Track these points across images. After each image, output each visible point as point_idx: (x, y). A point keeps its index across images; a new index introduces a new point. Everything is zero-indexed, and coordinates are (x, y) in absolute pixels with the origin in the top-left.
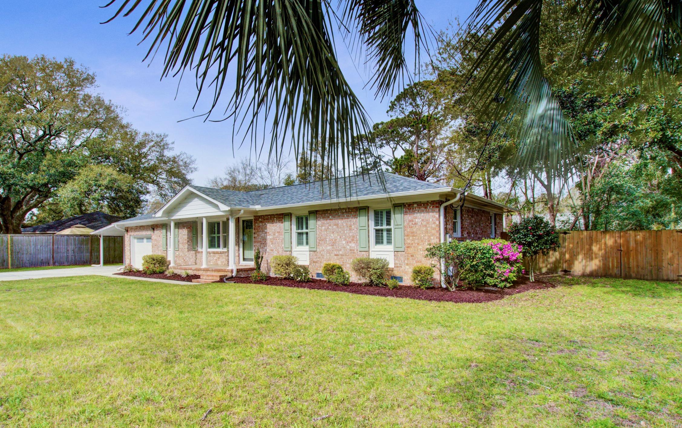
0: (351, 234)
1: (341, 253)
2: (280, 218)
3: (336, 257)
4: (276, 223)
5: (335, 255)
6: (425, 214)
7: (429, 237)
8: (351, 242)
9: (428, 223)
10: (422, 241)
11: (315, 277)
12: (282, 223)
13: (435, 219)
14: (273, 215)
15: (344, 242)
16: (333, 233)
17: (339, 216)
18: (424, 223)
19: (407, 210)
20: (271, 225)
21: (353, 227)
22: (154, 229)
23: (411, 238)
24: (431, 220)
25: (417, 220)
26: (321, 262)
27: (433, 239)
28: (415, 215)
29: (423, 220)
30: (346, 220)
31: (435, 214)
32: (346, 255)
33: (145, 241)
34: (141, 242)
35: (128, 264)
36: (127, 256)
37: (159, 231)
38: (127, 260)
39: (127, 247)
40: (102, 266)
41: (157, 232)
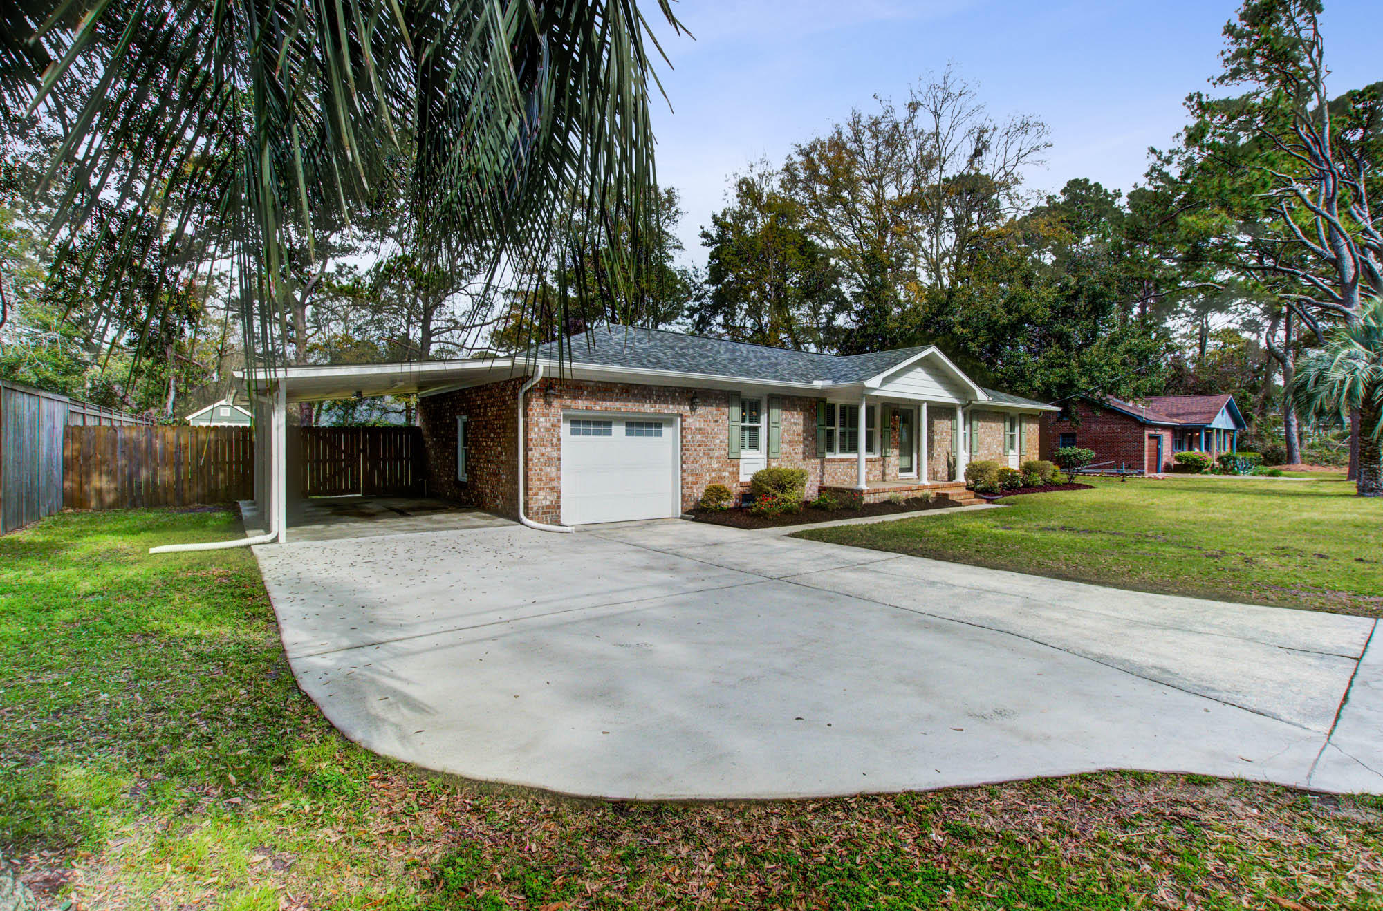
0: (1000, 438)
1: (993, 457)
2: (948, 413)
6: (1034, 425)
8: (999, 447)
12: (949, 420)
15: (995, 447)
16: (989, 436)
17: (993, 419)
18: (1034, 432)
21: (1001, 431)
23: (1028, 444)
30: (997, 424)
32: (996, 460)
33: (619, 430)
34: (597, 433)
35: (548, 507)
36: (540, 479)
37: (713, 409)
38: (542, 494)
39: (543, 450)
40: (282, 539)
41: (709, 409)
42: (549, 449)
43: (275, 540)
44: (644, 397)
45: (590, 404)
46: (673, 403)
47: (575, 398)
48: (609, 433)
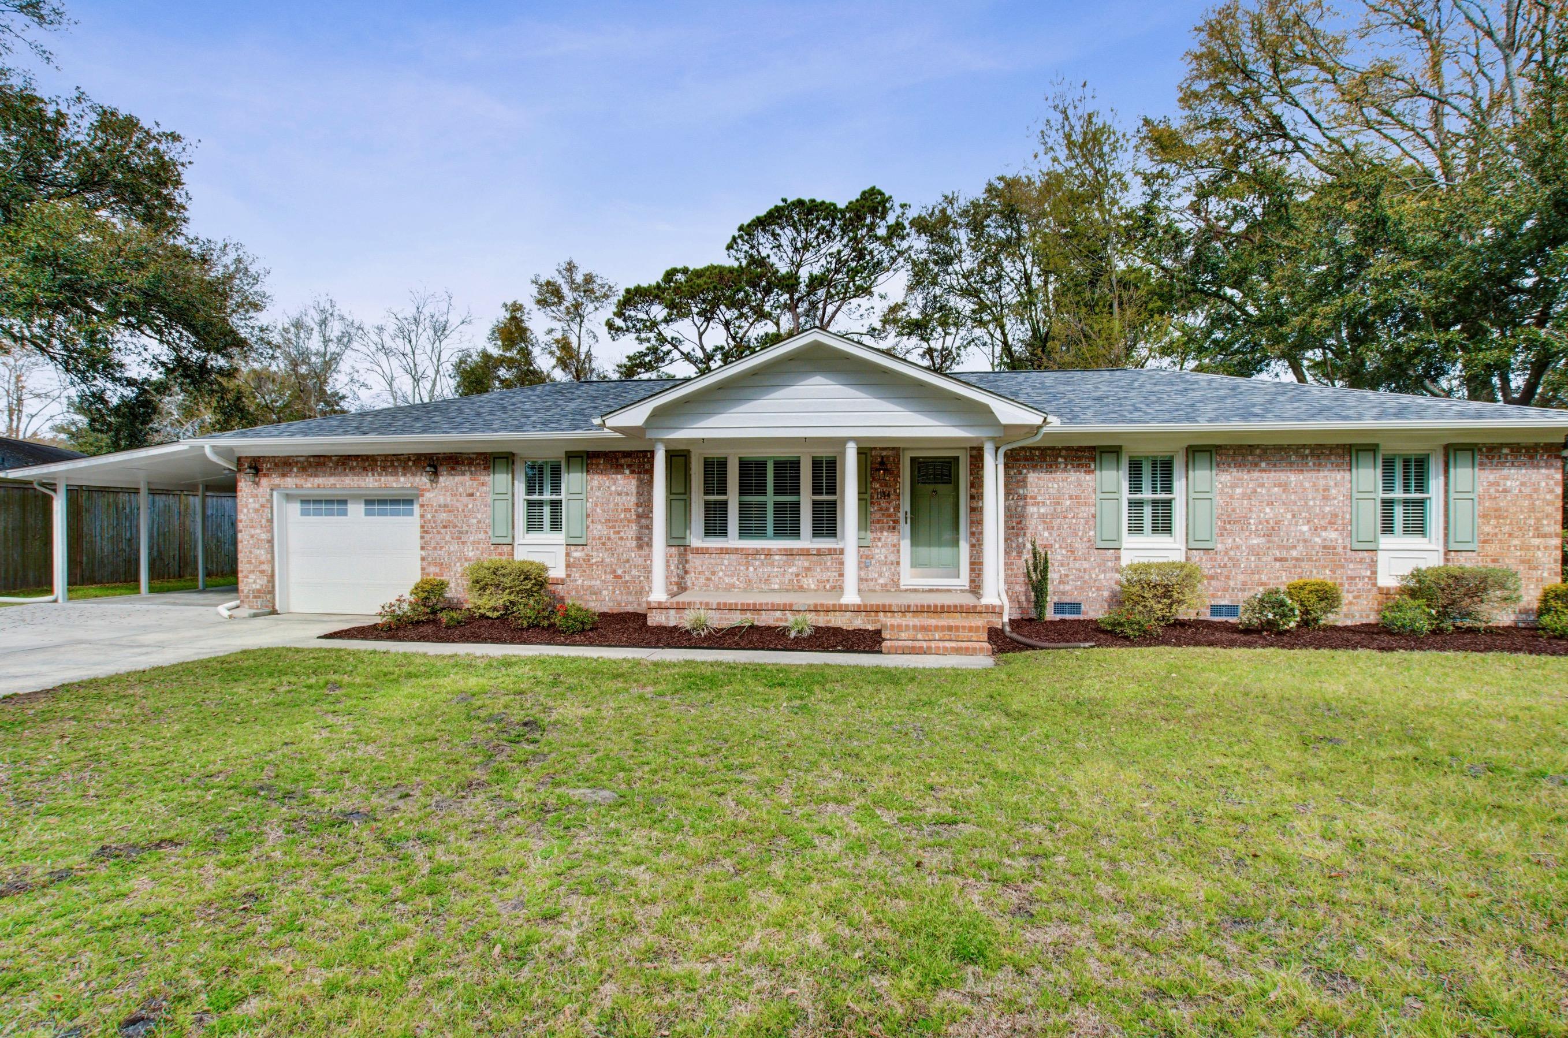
0: (1327, 509)
1: (1294, 553)
2: (1080, 458)
3: (1278, 564)
4: (1065, 470)
5: (1276, 559)
6: (1530, 472)
7: (1538, 520)
8: (1325, 529)
9: (1536, 491)
10: (1520, 529)
11: (1206, 615)
12: (1089, 472)
13: (1552, 482)
14: (1053, 448)
15: (1305, 528)
16: (1271, 504)
17: (1291, 464)
18: (1527, 490)
19: (1486, 461)
20: (1045, 476)
21: (1333, 491)
22: (436, 473)
23: (1493, 522)
24: (1543, 484)
25: (1509, 483)
26: (1228, 577)
27: (1548, 525)
28: (1505, 472)
29: (1523, 484)
30: (1314, 474)
31: (1553, 471)
32: (1310, 560)
33: (356, 510)
34: (330, 513)
35: (259, 591)
36: (250, 562)
37: (467, 477)
38: (252, 577)
39: (253, 531)
40: (60, 600)
41: (458, 479)
42: (258, 531)
43: (55, 601)
44: (365, 469)
45: (299, 481)
46: (404, 475)
47: (284, 475)
48: (344, 513)
